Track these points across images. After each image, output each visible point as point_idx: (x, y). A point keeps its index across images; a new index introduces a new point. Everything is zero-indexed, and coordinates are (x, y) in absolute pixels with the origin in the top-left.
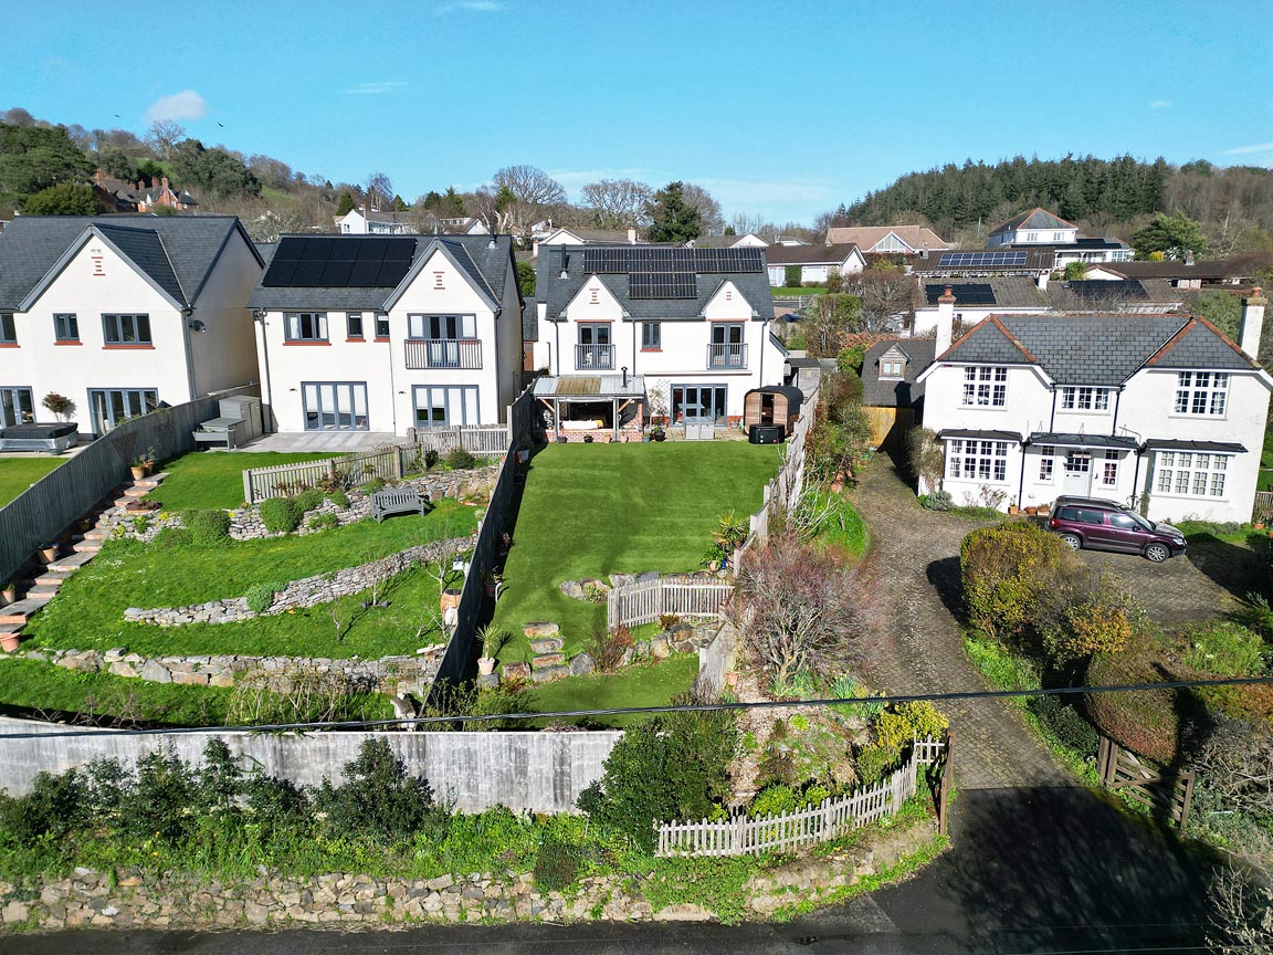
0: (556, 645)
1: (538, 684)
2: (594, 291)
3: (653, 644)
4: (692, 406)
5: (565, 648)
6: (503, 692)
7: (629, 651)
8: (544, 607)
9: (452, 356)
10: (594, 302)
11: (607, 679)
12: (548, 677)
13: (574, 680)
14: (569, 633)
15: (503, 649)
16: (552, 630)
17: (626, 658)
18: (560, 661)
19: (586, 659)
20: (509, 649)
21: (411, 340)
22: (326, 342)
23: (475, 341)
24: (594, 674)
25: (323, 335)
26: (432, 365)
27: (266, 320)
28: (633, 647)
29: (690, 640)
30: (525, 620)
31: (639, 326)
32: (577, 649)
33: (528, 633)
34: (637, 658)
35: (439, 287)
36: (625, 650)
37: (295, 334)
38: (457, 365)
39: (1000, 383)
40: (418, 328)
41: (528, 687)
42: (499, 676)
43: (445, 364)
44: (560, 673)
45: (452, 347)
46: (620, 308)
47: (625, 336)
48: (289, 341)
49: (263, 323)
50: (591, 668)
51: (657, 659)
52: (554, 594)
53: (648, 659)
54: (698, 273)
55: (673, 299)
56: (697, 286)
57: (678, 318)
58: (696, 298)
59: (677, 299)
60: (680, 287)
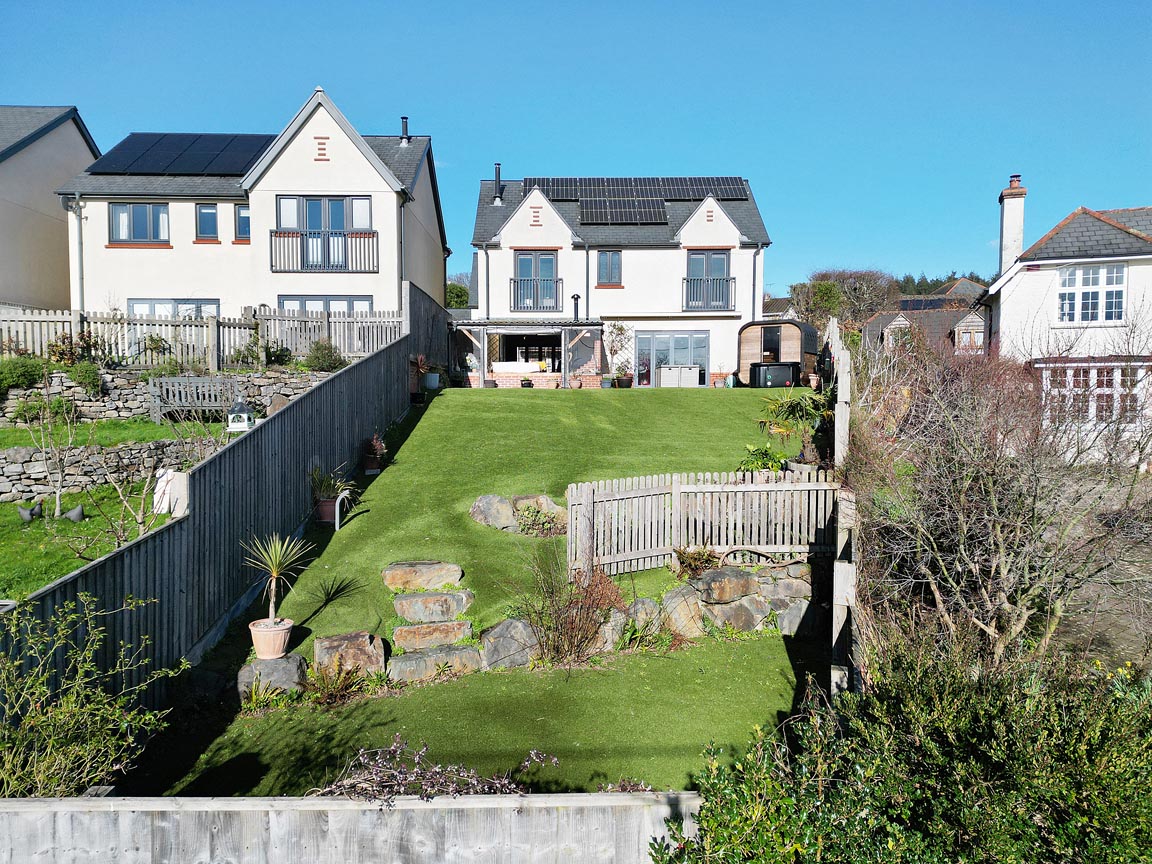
0: (454, 606)
1: (402, 685)
2: (536, 209)
3: (670, 606)
5: (471, 612)
6: (307, 703)
7: (617, 618)
8: (434, 540)
9: (336, 256)
10: (536, 224)
11: (569, 676)
12: (428, 671)
13: (491, 678)
14: (484, 581)
15: (328, 608)
16: (446, 577)
17: (609, 633)
18: (459, 637)
19: (520, 630)
20: (342, 610)
21: (278, 233)
22: (166, 244)
23: (371, 234)
24: (538, 670)
25: (163, 236)
26: (306, 267)
27: (84, 213)
28: (626, 612)
29: (745, 601)
30: (389, 559)
31: (594, 254)
32: (497, 613)
33: (393, 579)
34: (633, 637)
35: (322, 158)
36: (606, 618)
37: (124, 234)
38: (343, 268)
39: (1114, 288)
40: (291, 218)
41: (375, 693)
42: (303, 665)
43: (326, 267)
44: (456, 662)
45: (336, 243)
46: (569, 232)
47: (575, 268)
48: (114, 242)
49: (80, 218)
50: (531, 656)
51: (677, 640)
52: (457, 522)
53: (658, 639)
54: (667, 201)
55: (636, 224)
56: (667, 212)
57: (645, 243)
58: (667, 224)
59: (642, 224)
60: (645, 212)
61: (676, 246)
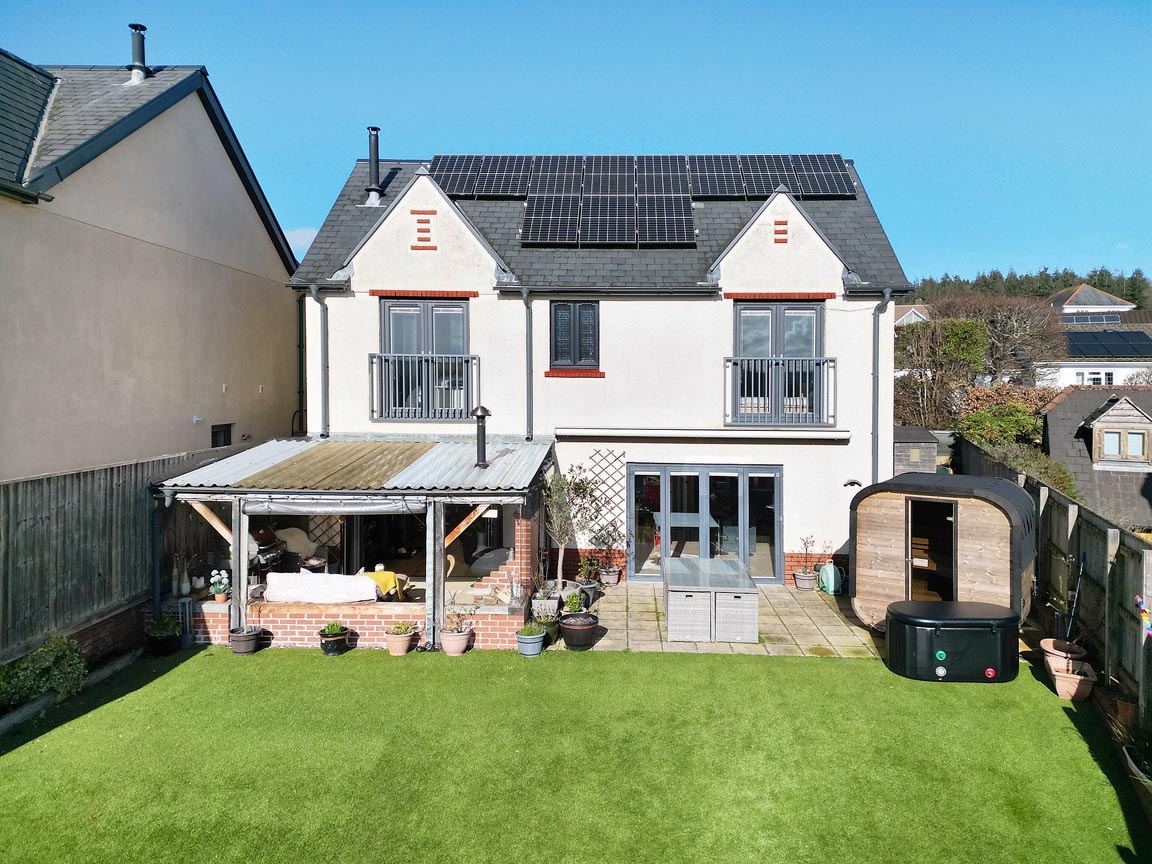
2: (424, 215)
4: (685, 520)
10: (424, 245)
31: (542, 307)
46: (490, 262)
47: (504, 336)
54: (696, 199)
55: (633, 246)
56: (696, 222)
57: (646, 287)
58: (693, 246)
59: (643, 246)
60: (652, 222)
61: (711, 293)
